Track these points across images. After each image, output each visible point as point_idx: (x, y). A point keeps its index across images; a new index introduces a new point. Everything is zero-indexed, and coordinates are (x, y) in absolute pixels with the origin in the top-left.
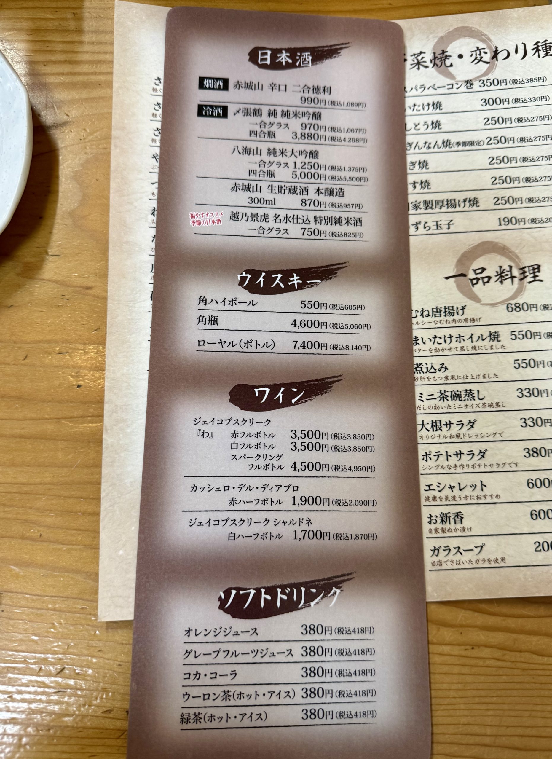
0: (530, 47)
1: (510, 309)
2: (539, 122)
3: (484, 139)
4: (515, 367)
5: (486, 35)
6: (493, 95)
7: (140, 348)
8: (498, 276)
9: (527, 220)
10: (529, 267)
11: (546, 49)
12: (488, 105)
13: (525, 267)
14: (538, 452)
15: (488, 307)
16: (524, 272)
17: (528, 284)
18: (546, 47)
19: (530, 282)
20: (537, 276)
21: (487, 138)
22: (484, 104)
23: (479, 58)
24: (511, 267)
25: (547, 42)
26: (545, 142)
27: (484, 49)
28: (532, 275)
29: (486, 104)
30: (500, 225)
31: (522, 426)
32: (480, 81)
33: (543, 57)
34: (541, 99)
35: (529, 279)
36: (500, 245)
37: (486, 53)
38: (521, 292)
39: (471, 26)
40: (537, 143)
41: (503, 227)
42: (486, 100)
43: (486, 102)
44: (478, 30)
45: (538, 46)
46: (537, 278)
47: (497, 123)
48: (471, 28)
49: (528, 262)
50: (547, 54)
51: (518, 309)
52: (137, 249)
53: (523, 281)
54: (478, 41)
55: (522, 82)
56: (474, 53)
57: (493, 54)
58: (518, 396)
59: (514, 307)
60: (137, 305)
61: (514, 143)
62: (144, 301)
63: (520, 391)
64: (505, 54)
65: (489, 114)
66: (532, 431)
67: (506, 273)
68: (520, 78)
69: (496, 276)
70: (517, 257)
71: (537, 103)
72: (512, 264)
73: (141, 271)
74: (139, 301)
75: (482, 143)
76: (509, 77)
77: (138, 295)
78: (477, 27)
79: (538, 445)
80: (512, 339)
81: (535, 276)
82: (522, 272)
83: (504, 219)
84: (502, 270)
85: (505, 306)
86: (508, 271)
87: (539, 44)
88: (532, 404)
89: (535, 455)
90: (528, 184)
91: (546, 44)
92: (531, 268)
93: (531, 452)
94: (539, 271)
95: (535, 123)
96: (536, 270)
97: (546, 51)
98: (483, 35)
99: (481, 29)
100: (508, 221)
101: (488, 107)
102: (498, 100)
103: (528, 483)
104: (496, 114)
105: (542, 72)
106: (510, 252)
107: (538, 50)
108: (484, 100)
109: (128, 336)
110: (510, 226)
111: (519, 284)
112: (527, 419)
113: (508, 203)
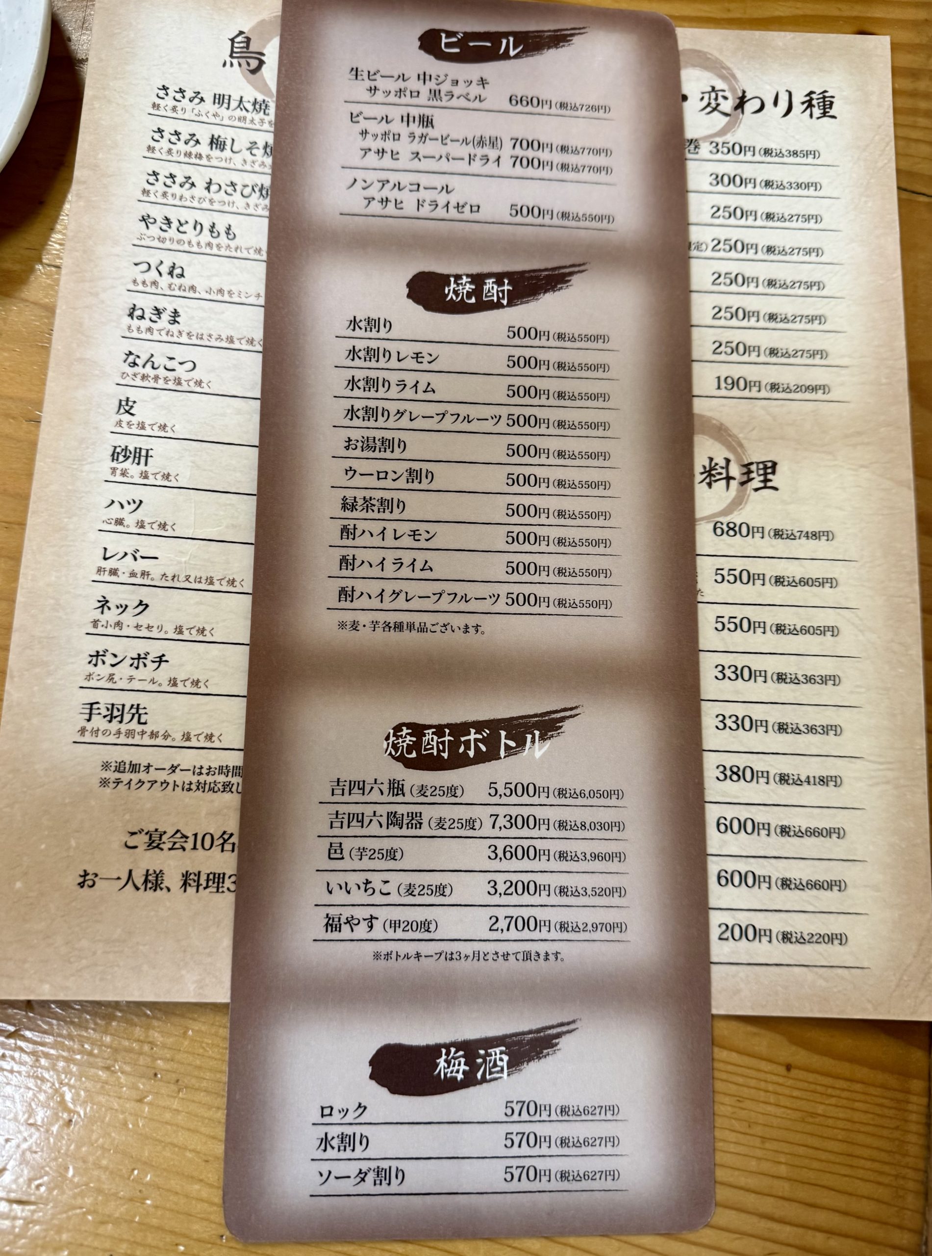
0: (799, 98)
1: (719, 531)
2: (800, 224)
3: (709, 241)
4: (716, 628)
5: (728, 69)
6: (731, 169)
7: (84, 541)
8: (706, 475)
9: (763, 384)
10: (758, 463)
11: (824, 105)
12: (720, 184)
13: (752, 463)
14: (740, 773)
16: (750, 472)
17: (753, 492)
18: (824, 102)
19: (756, 490)
20: (770, 480)
21: (713, 240)
22: (715, 182)
23: (713, 105)
24: (728, 461)
25: (826, 94)
26: (807, 258)
27: (723, 91)
28: (762, 478)
29: (718, 183)
30: (719, 388)
31: (717, 727)
32: (712, 143)
33: (818, 118)
34: (808, 186)
35: (756, 483)
36: (714, 422)
37: (725, 98)
38: (741, 504)
39: (705, 50)
40: (795, 258)
41: (723, 392)
42: (717, 177)
43: (718, 179)
44: (717, 59)
45: (812, 99)
46: (769, 484)
47: (732, 216)
48: (705, 53)
49: (756, 455)
50: (824, 114)
51: (731, 533)
52: (97, 372)
53: (745, 486)
54: (715, 77)
55: (780, 154)
56: (706, 96)
57: (738, 101)
58: (716, 677)
59: (726, 529)
60: (87, 468)
61: (756, 253)
62: (99, 461)
63: (720, 668)
64: (757, 104)
65: (722, 201)
66: (734, 737)
67: (720, 470)
68: (778, 147)
69: (702, 473)
70: (741, 445)
71: (800, 192)
72: (731, 457)
73: (100, 410)
74: (90, 460)
75: (704, 247)
76: (761, 143)
77: (90, 450)
78: (716, 54)
79: (741, 761)
80: (716, 581)
81: (766, 481)
82: (745, 470)
83: (726, 378)
84: (713, 464)
85: (711, 526)
86: (722, 468)
87: (814, 96)
88: (737, 692)
89: (735, 777)
90: (772, 325)
91: (824, 97)
92: (761, 466)
93: (728, 773)
94: (773, 473)
95: (794, 225)
96: (769, 471)
97: (824, 109)
98: (723, 68)
99: (721, 58)
100: (733, 383)
101: (720, 188)
102: (738, 179)
103: (718, 824)
104: (733, 202)
105: (814, 141)
106: (730, 435)
107: (810, 105)
108: (714, 176)
109: (66, 520)
110: (735, 392)
111: (738, 491)
112: (727, 716)
113: (735, 353)
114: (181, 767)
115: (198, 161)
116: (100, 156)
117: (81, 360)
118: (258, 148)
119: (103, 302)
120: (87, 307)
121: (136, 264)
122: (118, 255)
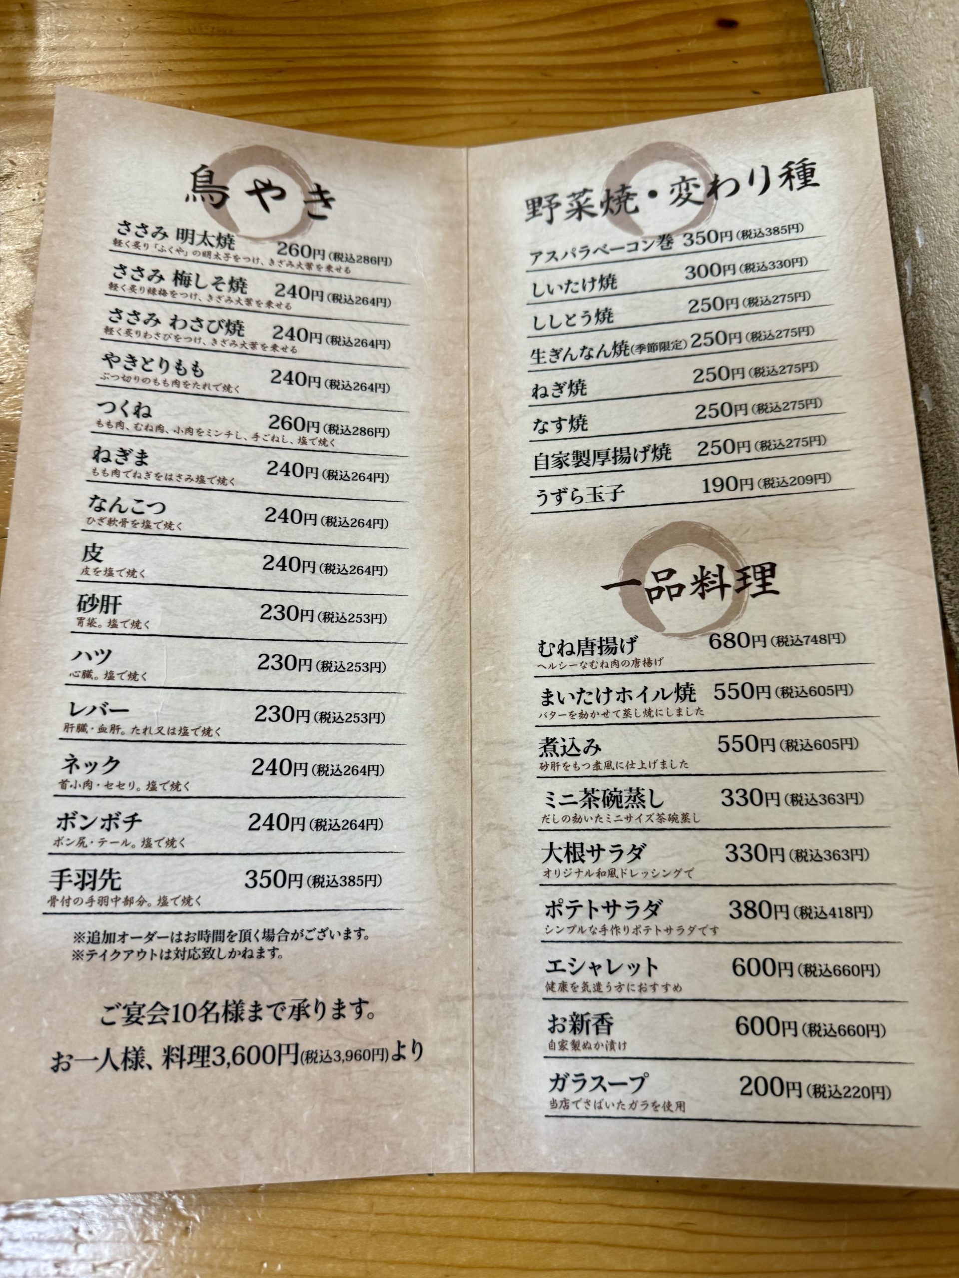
0: (776, 172)
1: (716, 644)
2: (786, 305)
3: (688, 338)
4: (720, 749)
5: (698, 155)
6: (707, 259)
7: (50, 697)
8: (698, 584)
9: (755, 481)
10: (754, 567)
11: (805, 174)
12: (697, 276)
13: (748, 568)
14: (757, 909)
15: (675, 641)
16: (746, 576)
17: (750, 598)
18: (804, 170)
19: (754, 596)
20: (770, 584)
21: (692, 336)
22: (691, 275)
23: (685, 195)
24: (721, 568)
25: (806, 162)
26: (797, 339)
27: (694, 179)
28: (760, 582)
29: (694, 276)
30: (707, 491)
31: (728, 859)
32: (685, 235)
33: (799, 189)
34: (792, 263)
35: (754, 588)
36: (704, 528)
37: (697, 186)
38: (738, 613)
39: (672, 140)
40: (783, 341)
41: (712, 495)
42: (693, 269)
43: (695, 271)
44: (685, 147)
45: (791, 170)
46: (768, 588)
47: (712, 308)
48: (672, 144)
49: (752, 557)
50: (805, 184)
51: (730, 644)
52: (61, 518)
53: (741, 592)
54: (685, 166)
55: (760, 234)
56: (677, 188)
57: (710, 187)
58: (723, 803)
59: (723, 640)
60: (52, 619)
61: (740, 342)
62: (65, 612)
63: (727, 793)
64: (731, 186)
65: (699, 293)
66: (747, 869)
67: (713, 578)
68: (757, 227)
69: (693, 584)
70: (735, 549)
71: (784, 270)
72: (724, 563)
73: (65, 558)
74: (55, 611)
75: (683, 345)
76: (737, 226)
77: (55, 601)
78: (684, 142)
79: (757, 895)
80: (716, 697)
81: (765, 584)
82: (741, 575)
83: (714, 481)
84: (705, 573)
85: (707, 639)
86: (715, 575)
87: (792, 166)
88: (748, 819)
89: (750, 914)
90: (763, 416)
91: (804, 165)
92: (758, 569)
93: (743, 909)
94: (773, 575)
95: (780, 306)
96: (768, 573)
97: (805, 178)
98: (693, 155)
99: (690, 145)
100: (722, 484)
101: (697, 280)
102: (715, 268)
103: (734, 967)
104: (710, 292)
105: (796, 215)
106: (722, 540)
107: (789, 177)
108: (690, 269)
109: (30, 676)
110: (725, 494)
111: (734, 598)
112: (738, 846)
113: (723, 452)
114: (158, 934)
115: (162, 297)
116: (61, 294)
117: (43, 507)
118: (224, 283)
119: (66, 445)
120: (50, 451)
121: (100, 405)
122: (81, 396)
